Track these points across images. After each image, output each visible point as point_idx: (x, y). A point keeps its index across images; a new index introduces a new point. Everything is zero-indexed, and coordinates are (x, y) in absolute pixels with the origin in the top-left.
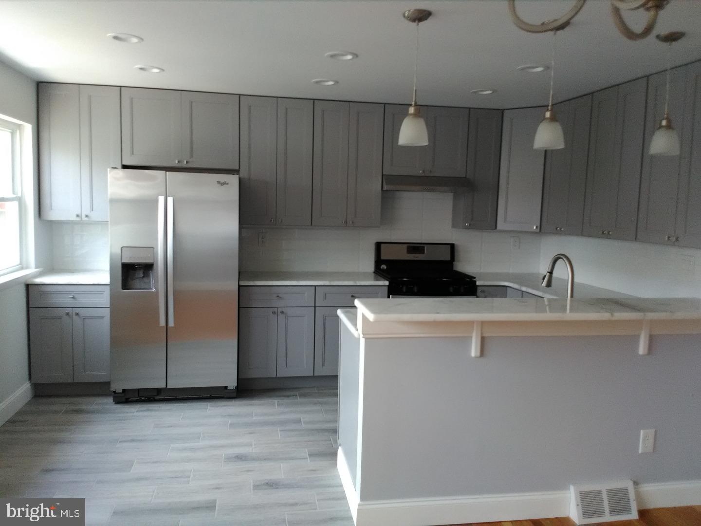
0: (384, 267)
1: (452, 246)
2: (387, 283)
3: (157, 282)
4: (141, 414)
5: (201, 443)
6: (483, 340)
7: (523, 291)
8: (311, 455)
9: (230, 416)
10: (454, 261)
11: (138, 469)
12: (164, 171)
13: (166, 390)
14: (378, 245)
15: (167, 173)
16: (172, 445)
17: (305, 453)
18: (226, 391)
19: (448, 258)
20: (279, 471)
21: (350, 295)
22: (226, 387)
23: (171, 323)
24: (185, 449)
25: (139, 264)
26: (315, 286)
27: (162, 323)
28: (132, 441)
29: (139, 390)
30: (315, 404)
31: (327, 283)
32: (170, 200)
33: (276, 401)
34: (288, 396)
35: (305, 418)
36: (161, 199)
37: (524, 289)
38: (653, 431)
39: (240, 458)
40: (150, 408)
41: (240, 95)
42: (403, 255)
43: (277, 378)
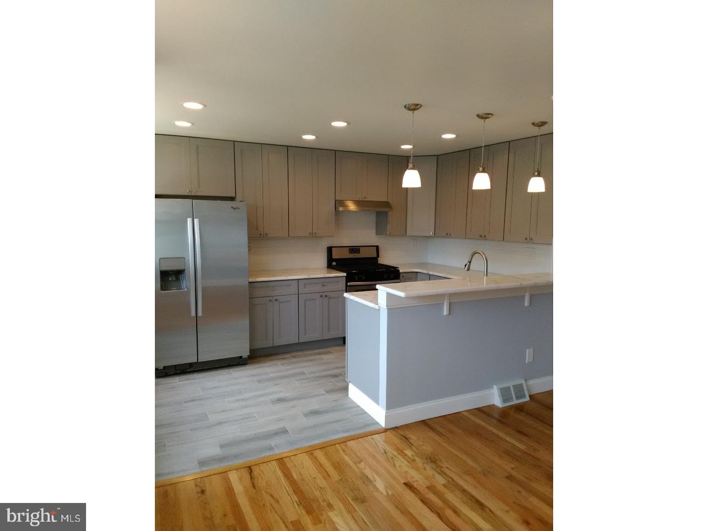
0: (334, 263)
1: (377, 247)
2: (345, 274)
3: (188, 283)
4: (182, 383)
5: (246, 395)
6: (450, 304)
7: (430, 275)
8: (327, 392)
9: (254, 376)
10: (379, 257)
11: (213, 418)
12: (191, 200)
13: (197, 363)
14: (330, 250)
15: (193, 201)
16: (226, 400)
17: (322, 391)
18: (241, 359)
19: (375, 256)
20: (314, 405)
21: (322, 284)
22: (242, 357)
23: (200, 314)
24: (237, 401)
25: (173, 271)
26: (298, 279)
27: (193, 314)
28: (193, 400)
29: (176, 366)
30: (308, 361)
31: (306, 277)
32: (196, 221)
33: (278, 362)
34: (284, 359)
35: (305, 370)
36: (189, 220)
37: (431, 273)
38: (532, 349)
39: (280, 400)
40: (188, 378)
41: (234, 141)
42: (346, 255)
43: (273, 347)
